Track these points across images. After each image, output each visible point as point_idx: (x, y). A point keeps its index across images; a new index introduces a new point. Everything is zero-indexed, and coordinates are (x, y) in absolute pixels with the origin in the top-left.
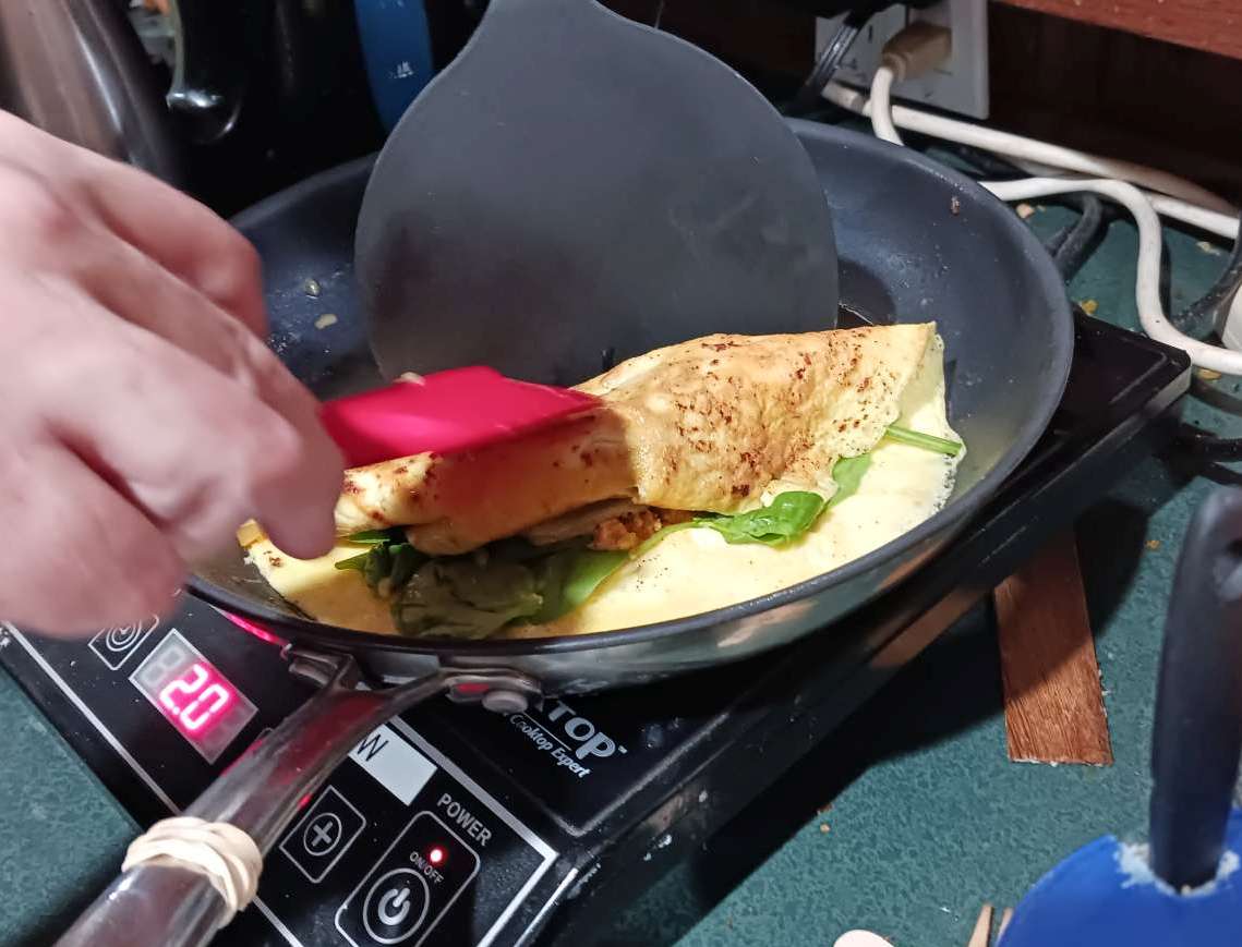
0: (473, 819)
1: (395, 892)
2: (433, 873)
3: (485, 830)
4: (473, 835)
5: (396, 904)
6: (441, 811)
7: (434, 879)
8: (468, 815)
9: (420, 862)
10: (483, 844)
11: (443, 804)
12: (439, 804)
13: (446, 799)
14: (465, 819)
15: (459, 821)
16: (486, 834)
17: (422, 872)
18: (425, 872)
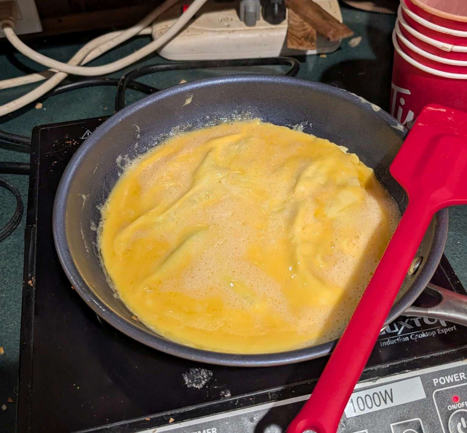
0: (452, 376)
1: (459, 425)
2: (463, 404)
3: (460, 374)
4: (459, 380)
5: (465, 426)
6: (439, 386)
7: (465, 406)
9: (454, 407)
10: (465, 378)
12: (435, 385)
14: (449, 379)
17: (458, 409)
18: (459, 407)
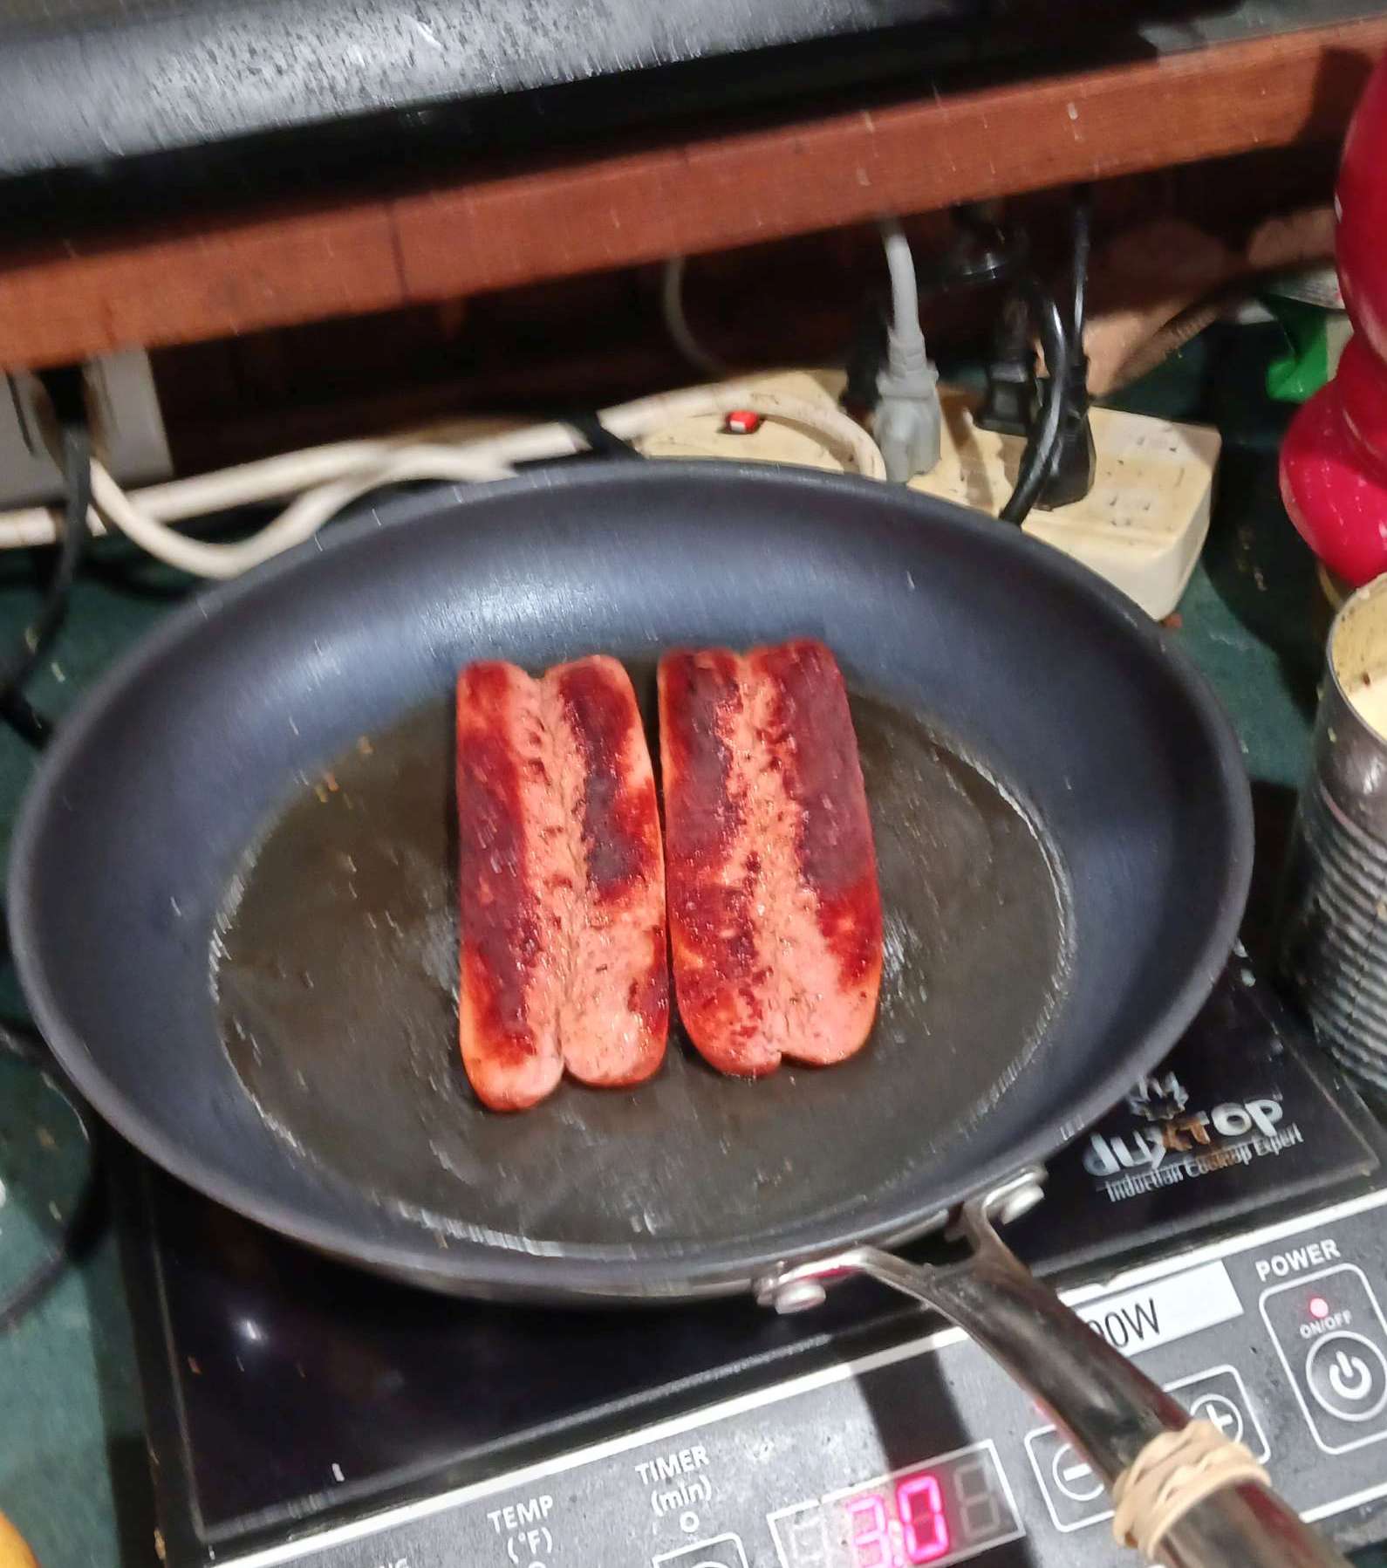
0: (1303, 1250)
1: (1334, 1370)
2: (1337, 1318)
3: (1324, 1244)
4: (1321, 1260)
5: (1349, 1373)
6: (1273, 1279)
7: (1343, 1323)
8: (1295, 1253)
9: (1316, 1328)
10: (1337, 1254)
11: (1266, 1276)
12: (1263, 1279)
13: (1262, 1268)
14: (1297, 1259)
15: (1296, 1267)
16: (1328, 1246)
17: (1328, 1331)
18: (1330, 1327)
